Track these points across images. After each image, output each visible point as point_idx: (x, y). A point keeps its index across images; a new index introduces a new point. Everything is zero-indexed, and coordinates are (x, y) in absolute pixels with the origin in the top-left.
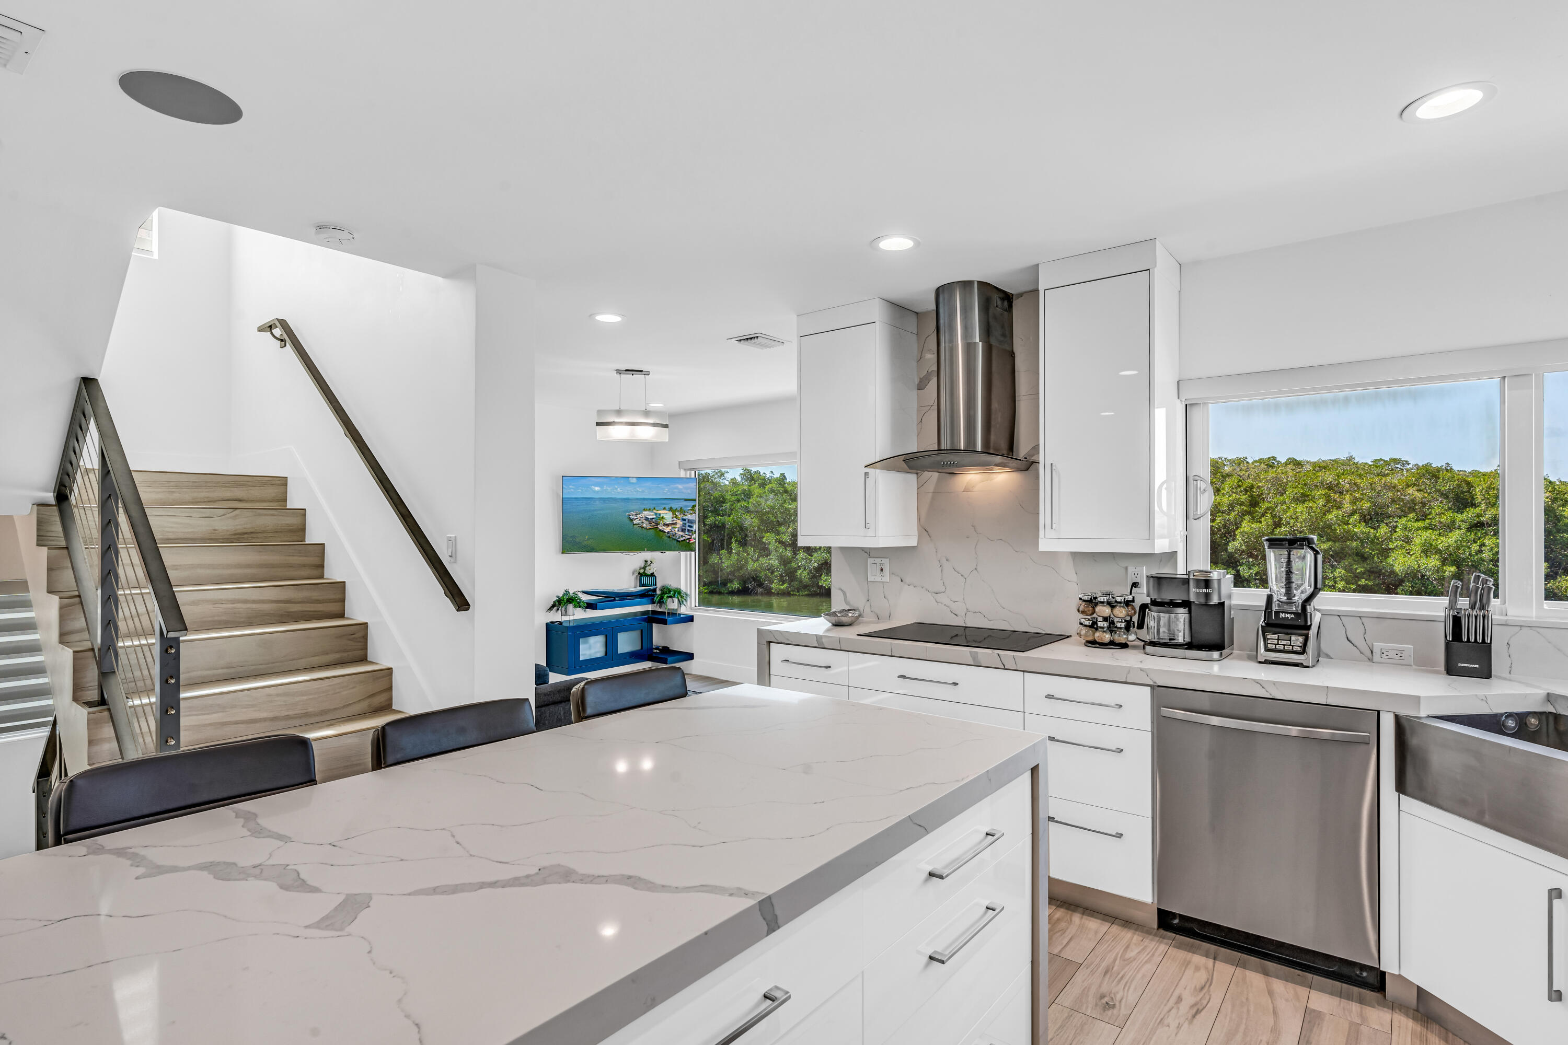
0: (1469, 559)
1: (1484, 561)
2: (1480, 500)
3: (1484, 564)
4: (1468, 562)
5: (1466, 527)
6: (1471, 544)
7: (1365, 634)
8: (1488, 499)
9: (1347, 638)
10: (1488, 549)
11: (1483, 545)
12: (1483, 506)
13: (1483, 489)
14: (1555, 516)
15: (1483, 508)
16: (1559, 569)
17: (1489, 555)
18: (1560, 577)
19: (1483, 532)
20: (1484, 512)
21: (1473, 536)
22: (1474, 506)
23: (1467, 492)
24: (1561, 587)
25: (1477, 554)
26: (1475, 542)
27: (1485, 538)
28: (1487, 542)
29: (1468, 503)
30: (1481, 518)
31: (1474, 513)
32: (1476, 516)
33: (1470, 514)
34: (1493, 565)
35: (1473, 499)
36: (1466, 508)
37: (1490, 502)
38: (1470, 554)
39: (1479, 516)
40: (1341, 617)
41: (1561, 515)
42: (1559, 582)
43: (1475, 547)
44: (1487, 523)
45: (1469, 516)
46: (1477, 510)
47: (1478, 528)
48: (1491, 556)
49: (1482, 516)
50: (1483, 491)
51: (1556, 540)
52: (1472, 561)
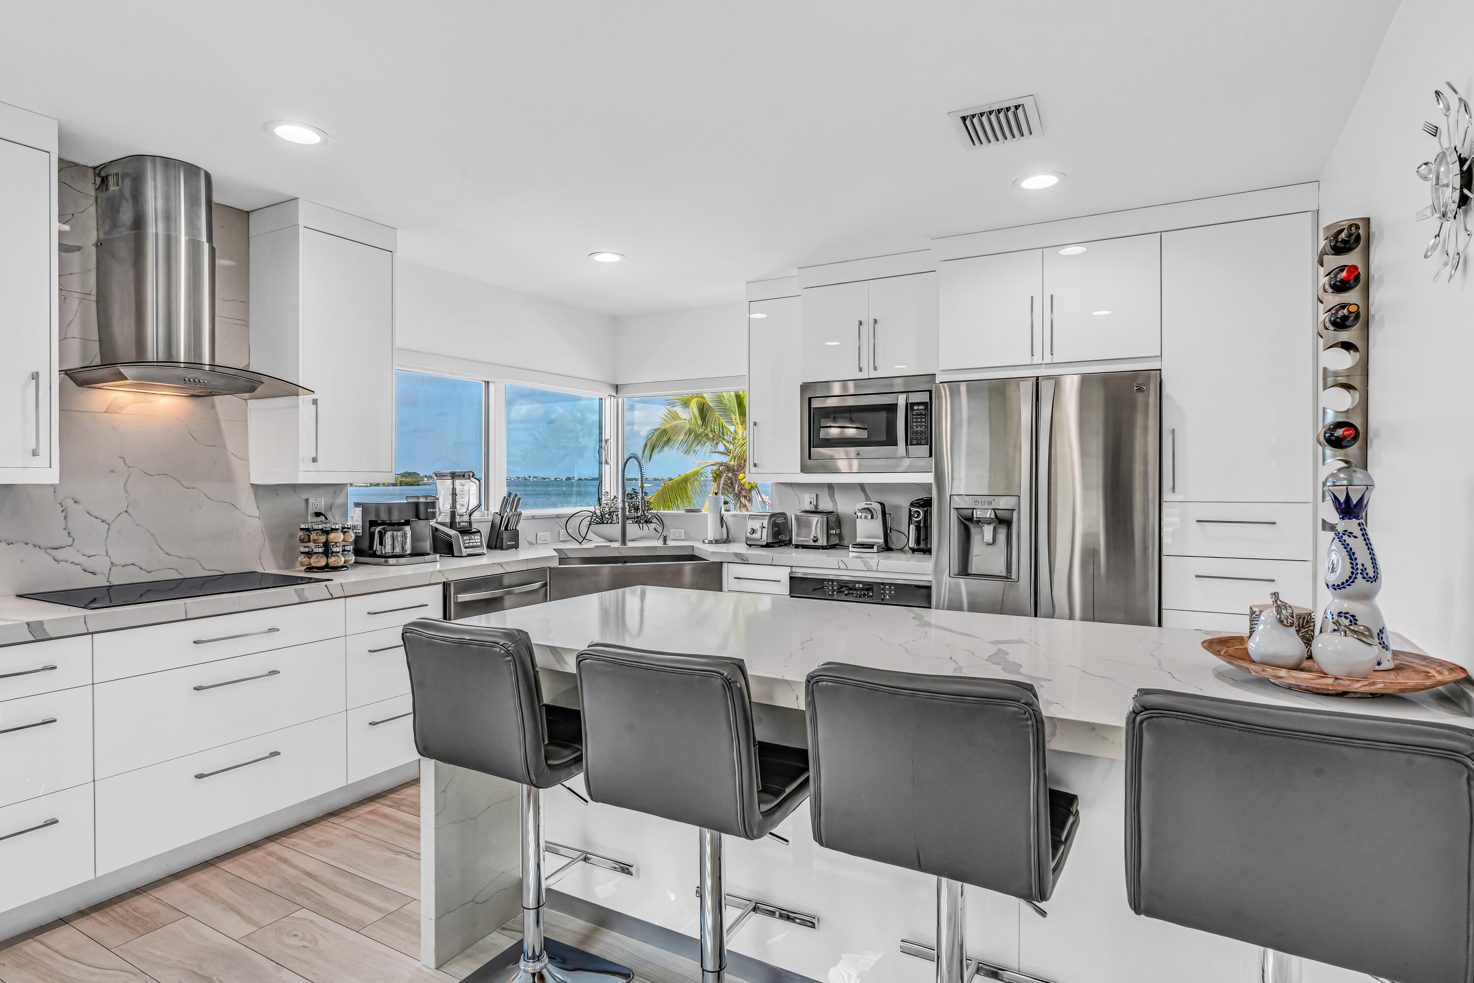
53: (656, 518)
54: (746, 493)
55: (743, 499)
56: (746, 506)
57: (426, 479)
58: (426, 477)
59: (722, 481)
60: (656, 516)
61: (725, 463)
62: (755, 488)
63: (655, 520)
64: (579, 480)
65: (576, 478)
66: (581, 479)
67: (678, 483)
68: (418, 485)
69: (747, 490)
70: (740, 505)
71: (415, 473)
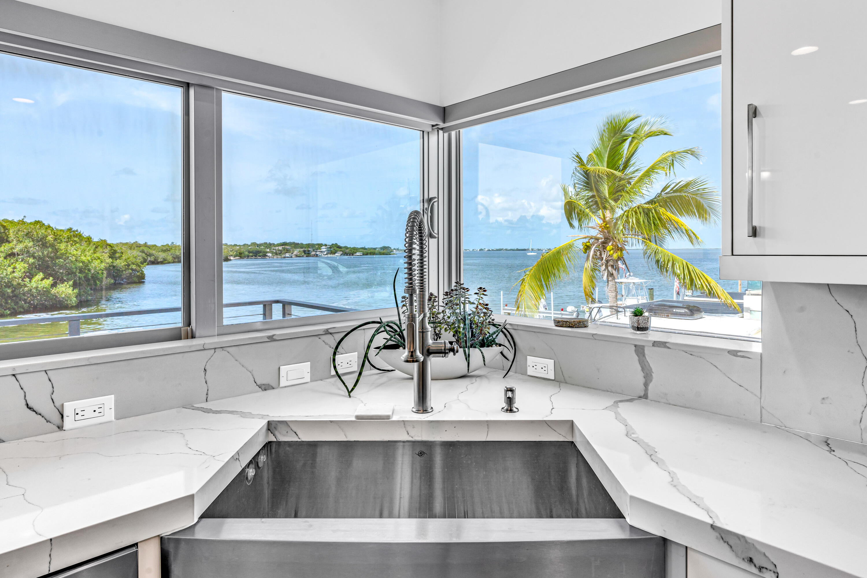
0: (6, 277)
1: (16, 278)
2: (13, 238)
3: (16, 281)
4: (5, 279)
5: (4, 256)
6: (7, 267)
7: (52, 394)
8: (18, 237)
9: (27, 405)
10: (18, 270)
11: (14, 268)
12: (15, 242)
13: (15, 231)
14: (56, 249)
15: (15, 243)
16: (58, 280)
17: (19, 274)
18: (59, 285)
19: (15, 259)
20: (15, 246)
21: (8, 261)
22: (9, 242)
23: (3, 232)
24: (60, 292)
25: (11, 274)
26: (9, 266)
27: (16, 263)
28: (17, 265)
29: (5, 240)
30: (13, 250)
31: (9, 247)
32: (10, 249)
33: (6, 247)
34: (21, 281)
35: (8, 237)
36: (3, 243)
37: (19, 240)
38: (7, 275)
39: (12, 248)
40: (17, 376)
41: (59, 249)
42: (58, 288)
43: (10, 269)
44: (18, 254)
45: (6, 249)
46: (11, 245)
47: (12, 257)
48: (21, 275)
49: (14, 249)
50: (15, 232)
51: (56, 263)
52: (7, 279)
53: (502, 332)
54: (614, 263)
55: (611, 268)
56: (613, 274)
57: (395, 251)
58: (395, 249)
59: (592, 253)
60: (504, 330)
61: (595, 237)
62: (622, 259)
63: (501, 338)
64: (488, 250)
65: (486, 249)
66: (489, 250)
67: (554, 255)
68: (390, 254)
69: (615, 260)
70: (608, 274)
71: (388, 247)
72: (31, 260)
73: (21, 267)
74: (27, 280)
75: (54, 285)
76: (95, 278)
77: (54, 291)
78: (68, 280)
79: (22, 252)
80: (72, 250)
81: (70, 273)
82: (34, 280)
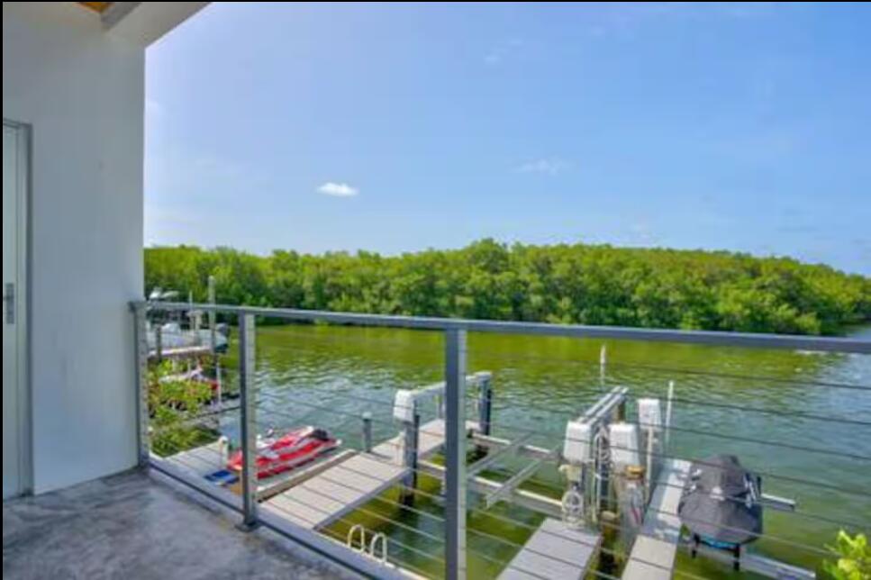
72: (778, 292)
73: (769, 297)
74: (774, 309)
75: (798, 315)
76: (839, 313)
77: (797, 321)
78: (811, 311)
79: (770, 285)
80: (817, 284)
81: (814, 305)
82: (780, 309)
